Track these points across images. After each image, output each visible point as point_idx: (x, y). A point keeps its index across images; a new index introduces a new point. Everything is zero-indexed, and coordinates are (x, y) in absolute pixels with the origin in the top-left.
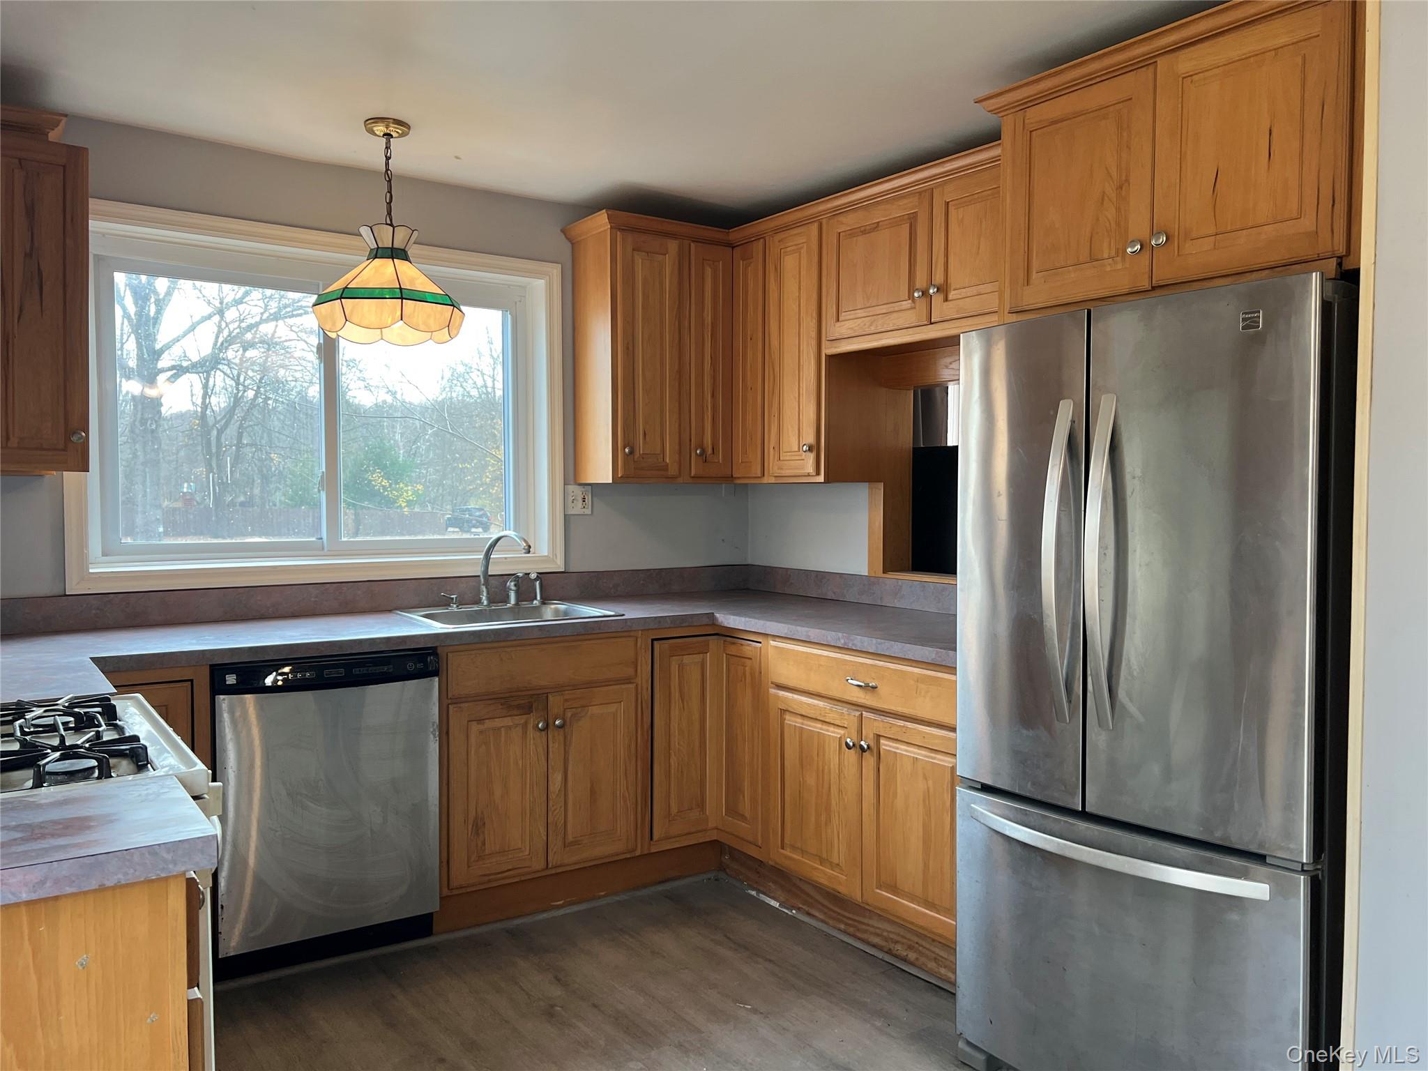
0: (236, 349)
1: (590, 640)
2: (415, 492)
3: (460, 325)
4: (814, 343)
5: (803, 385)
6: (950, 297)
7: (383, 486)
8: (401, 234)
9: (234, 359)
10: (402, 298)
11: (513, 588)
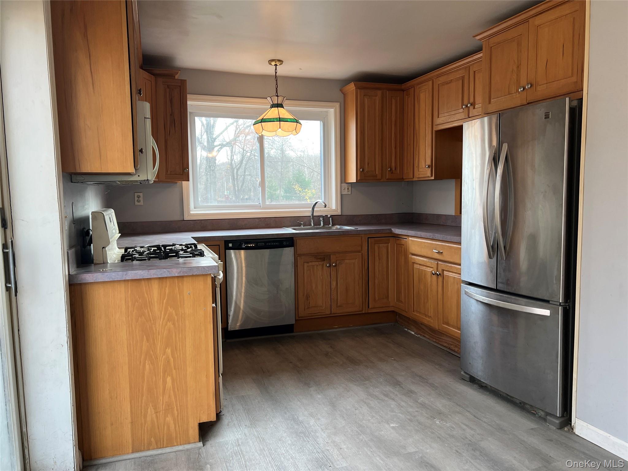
0: (242, 136)
1: (344, 237)
2: (312, 193)
3: (300, 129)
4: (430, 126)
5: (427, 142)
6: (476, 107)
7: (299, 191)
8: (280, 99)
9: (242, 140)
10: (280, 121)
11: (322, 220)
